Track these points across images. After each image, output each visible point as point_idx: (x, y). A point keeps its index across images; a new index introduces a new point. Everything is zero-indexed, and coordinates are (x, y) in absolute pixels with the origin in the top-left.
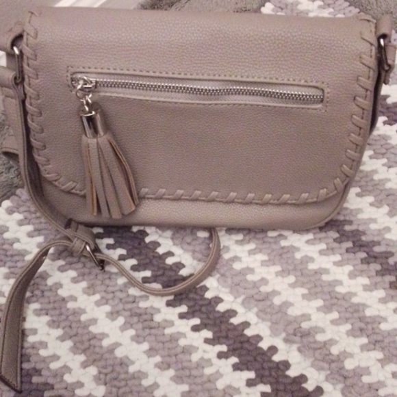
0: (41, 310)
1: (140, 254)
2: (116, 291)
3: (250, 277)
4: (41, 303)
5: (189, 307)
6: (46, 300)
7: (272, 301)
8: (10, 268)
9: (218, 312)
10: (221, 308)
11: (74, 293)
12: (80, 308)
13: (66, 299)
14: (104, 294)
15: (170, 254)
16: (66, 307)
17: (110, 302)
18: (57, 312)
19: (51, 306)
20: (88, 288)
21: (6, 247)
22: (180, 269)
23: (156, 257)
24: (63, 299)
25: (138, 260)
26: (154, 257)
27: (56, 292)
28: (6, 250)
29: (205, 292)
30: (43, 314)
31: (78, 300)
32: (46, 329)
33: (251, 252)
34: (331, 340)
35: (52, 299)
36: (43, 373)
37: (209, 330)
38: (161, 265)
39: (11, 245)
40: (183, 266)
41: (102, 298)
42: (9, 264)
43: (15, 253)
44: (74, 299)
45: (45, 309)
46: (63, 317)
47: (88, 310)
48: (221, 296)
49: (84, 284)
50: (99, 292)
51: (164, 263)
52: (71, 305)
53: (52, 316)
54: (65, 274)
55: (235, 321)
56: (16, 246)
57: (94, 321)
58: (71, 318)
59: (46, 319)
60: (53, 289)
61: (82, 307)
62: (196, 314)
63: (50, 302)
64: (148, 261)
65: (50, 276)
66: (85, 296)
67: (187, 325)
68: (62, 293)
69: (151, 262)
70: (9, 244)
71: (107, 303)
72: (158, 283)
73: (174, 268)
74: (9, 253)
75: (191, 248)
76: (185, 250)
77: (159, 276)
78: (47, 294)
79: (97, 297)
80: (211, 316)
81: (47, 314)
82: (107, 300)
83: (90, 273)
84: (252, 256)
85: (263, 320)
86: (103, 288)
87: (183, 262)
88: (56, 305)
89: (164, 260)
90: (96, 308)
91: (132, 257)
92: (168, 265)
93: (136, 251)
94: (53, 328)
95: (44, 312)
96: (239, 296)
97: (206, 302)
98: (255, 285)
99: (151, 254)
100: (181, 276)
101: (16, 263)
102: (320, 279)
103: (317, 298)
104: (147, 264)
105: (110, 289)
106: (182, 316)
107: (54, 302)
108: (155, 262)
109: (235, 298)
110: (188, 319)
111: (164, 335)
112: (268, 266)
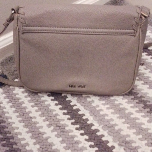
0: (22, 120)
1: (64, 104)
2: (52, 116)
3: (106, 118)
4: (22, 118)
5: (80, 126)
6: (24, 117)
7: (114, 128)
8: (13, 104)
9: (92, 129)
10: (93, 128)
11: (35, 115)
12: (37, 122)
14: (47, 117)
15: (75, 105)
16: (31, 120)
17: (49, 120)
18: (28, 122)
19: (26, 119)
20: (42, 114)
21: (13, 96)
22: (79, 111)
23: (70, 106)
24: (31, 118)
26: (69, 106)
27: (29, 114)
28: (13, 97)
29: (87, 121)
30: (23, 122)
31: (37, 118)
32: (22, 128)
33: (108, 108)
34: (138, 146)
35: (27, 117)
36: (18, 144)
37: (87, 136)
38: (71, 109)
39: (15, 95)
40: (80, 110)
41: (46, 118)
42: (13, 102)
43: (16, 98)
44: (35, 118)
45: (23, 120)
46: (30, 124)
47: (40, 122)
48: (94, 123)
49: (40, 113)
50: (45, 116)
51: (73, 108)
52: (33, 120)
53: (25, 123)
54: (33, 108)
55: (98, 134)
56: (17, 96)
57: (41, 127)
58: (33, 125)
59: (23, 124)
61: (38, 121)
62: (83, 129)
63: (25, 118)
64: (66, 107)
65: (27, 108)
66: (40, 117)
67: (79, 132)
68: (31, 115)
69: (67, 107)
71: (48, 121)
72: (69, 115)
73: (76, 110)
74: (13, 98)
75: (84, 104)
76: (82, 105)
77: (70, 113)
78: (25, 115)
79: (44, 118)
80: (89, 131)
81: (24, 122)
82: (48, 119)
83: (43, 109)
84: (108, 110)
85: (110, 135)
86: (47, 114)
87: (80, 109)
88: (28, 119)
90: (43, 122)
91: (60, 105)
92: (74, 109)
93: (62, 103)
94: (25, 128)
95: (23, 121)
96: (101, 125)
97: (87, 125)
98: (108, 121)
99: (68, 104)
100: (79, 114)
101: (16, 102)
102: (135, 122)
103: (133, 129)
104: (66, 108)
105: (50, 115)
106: (77, 129)
107: (27, 118)
108: (69, 107)
109: (100, 125)
110: (79, 130)
111: (68, 135)
112: (114, 114)
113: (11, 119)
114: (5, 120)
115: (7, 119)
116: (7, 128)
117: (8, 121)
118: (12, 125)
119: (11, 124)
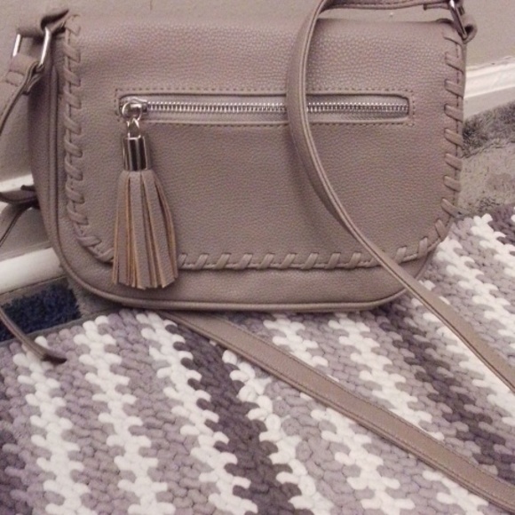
0: (82, 474)
1: (246, 451)
2: (193, 488)
4: (86, 466)
6: (94, 463)
8: (68, 401)
11: (135, 469)
12: (133, 494)
13: (121, 474)
14: (174, 486)
15: (287, 468)
16: (116, 485)
17: (178, 500)
18: (102, 487)
19: (98, 474)
20: (158, 469)
21: (77, 373)
22: (293, 495)
23: (266, 465)
24: (118, 473)
25: (239, 459)
26: (262, 463)
27: (113, 458)
28: (74, 378)
30: (83, 482)
31: (137, 481)
32: (77, 503)
35: (104, 465)
38: (267, 478)
39: (84, 373)
40: (299, 492)
41: (170, 490)
42: (70, 397)
43: (83, 384)
44: (131, 477)
45: (88, 476)
46: (107, 497)
47: (143, 501)
49: (154, 462)
50: (168, 480)
51: (274, 477)
52: (123, 484)
53: (92, 489)
54: (135, 439)
56: (90, 377)
58: (116, 503)
59: (82, 489)
60: (111, 453)
61: (138, 493)
63: (98, 469)
64: (252, 465)
65: (114, 432)
66: (148, 480)
68: (120, 462)
69: (256, 468)
70: (81, 371)
71: (172, 501)
72: (253, 502)
73: (285, 490)
74: (76, 383)
75: (318, 472)
76: (310, 473)
77: (260, 492)
78: (99, 455)
79: (164, 487)
81: (87, 484)
82: (175, 496)
83: (168, 449)
86: (177, 477)
87: (301, 487)
88: (105, 476)
89: (276, 473)
90: (155, 502)
91: (233, 452)
92: (278, 483)
93: (242, 446)
94: (87, 506)
95: (84, 478)
99: (261, 458)
100: (291, 505)
101: (79, 398)
104: (249, 469)
105: (187, 482)
107: (105, 471)
108: (261, 469)
113: (48, 459)
114: (26, 455)
115: (32, 454)
116: (25, 488)
117: (34, 463)
118: (41, 482)
119: (42, 476)
